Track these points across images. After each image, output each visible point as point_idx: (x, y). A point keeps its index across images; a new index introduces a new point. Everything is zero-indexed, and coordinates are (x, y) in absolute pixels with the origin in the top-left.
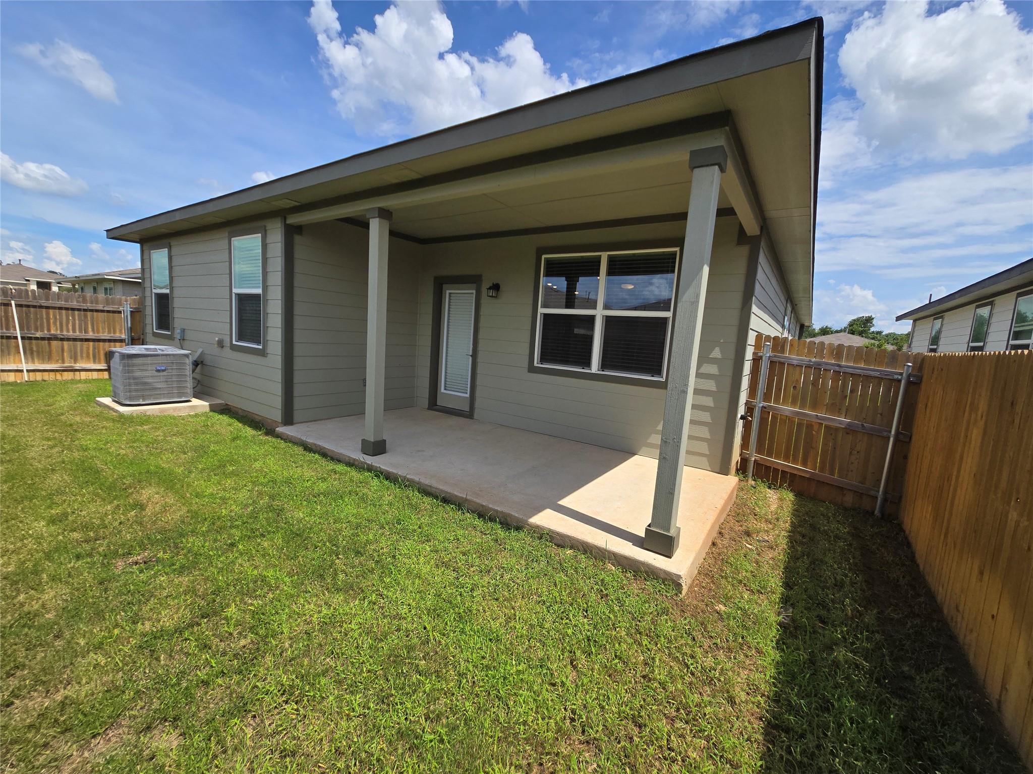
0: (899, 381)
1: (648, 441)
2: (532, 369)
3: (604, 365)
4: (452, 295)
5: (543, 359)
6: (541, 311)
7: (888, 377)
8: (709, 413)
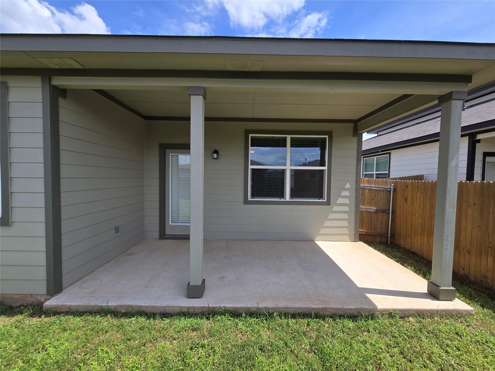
0: (390, 191)
1: (320, 233)
2: (246, 202)
3: (292, 196)
4: (173, 157)
5: (253, 196)
6: (251, 167)
7: (386, 190)
8: (347, 214)
